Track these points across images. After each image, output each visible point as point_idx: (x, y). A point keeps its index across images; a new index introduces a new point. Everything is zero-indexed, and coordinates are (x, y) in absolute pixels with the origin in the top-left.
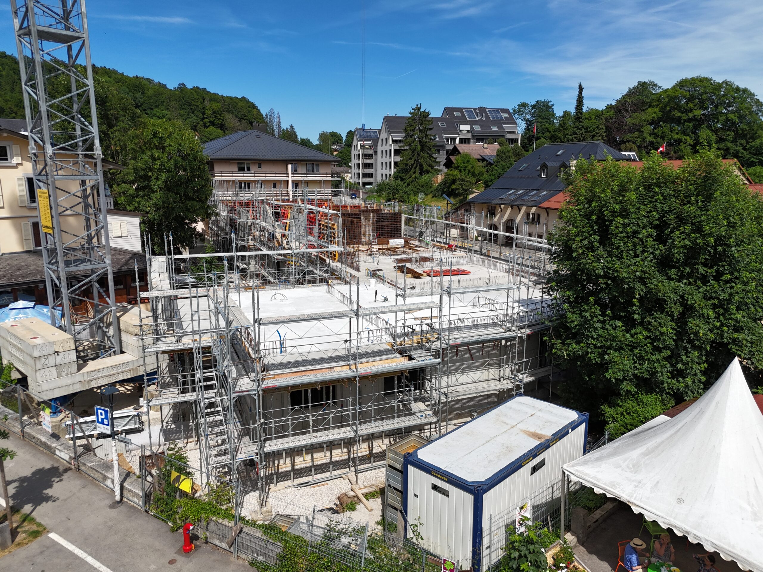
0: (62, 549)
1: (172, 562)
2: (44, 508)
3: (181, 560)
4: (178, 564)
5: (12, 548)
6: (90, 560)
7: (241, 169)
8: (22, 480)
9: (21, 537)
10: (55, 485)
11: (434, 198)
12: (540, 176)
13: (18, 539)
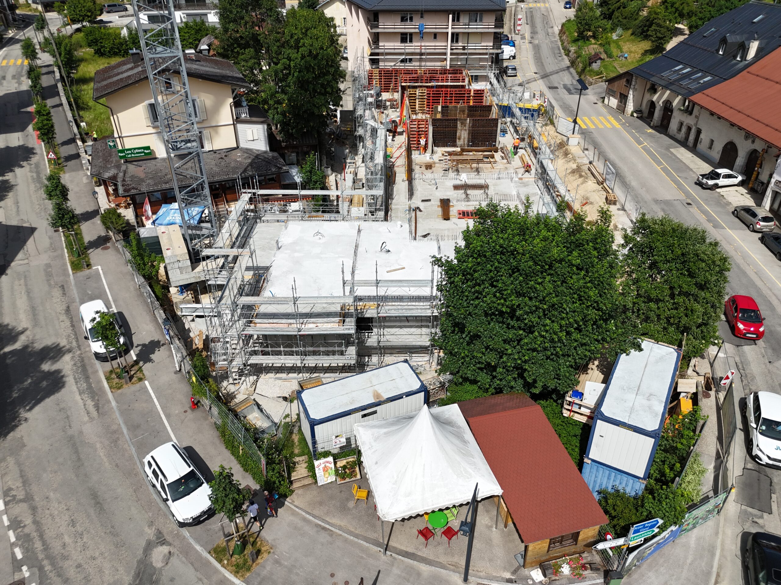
0: (147, 391)
1: (185, 412)
2: (148, 365)
3: (189, 411)
4: (187, 413)
5: (130, 384)
6: (155, 400)
7: (403, 19)
8: (144, 345)
9: (135, 379)
10: (156, 352)
11: (632, 37)
12: (718, 51)
13: (133, 380)
